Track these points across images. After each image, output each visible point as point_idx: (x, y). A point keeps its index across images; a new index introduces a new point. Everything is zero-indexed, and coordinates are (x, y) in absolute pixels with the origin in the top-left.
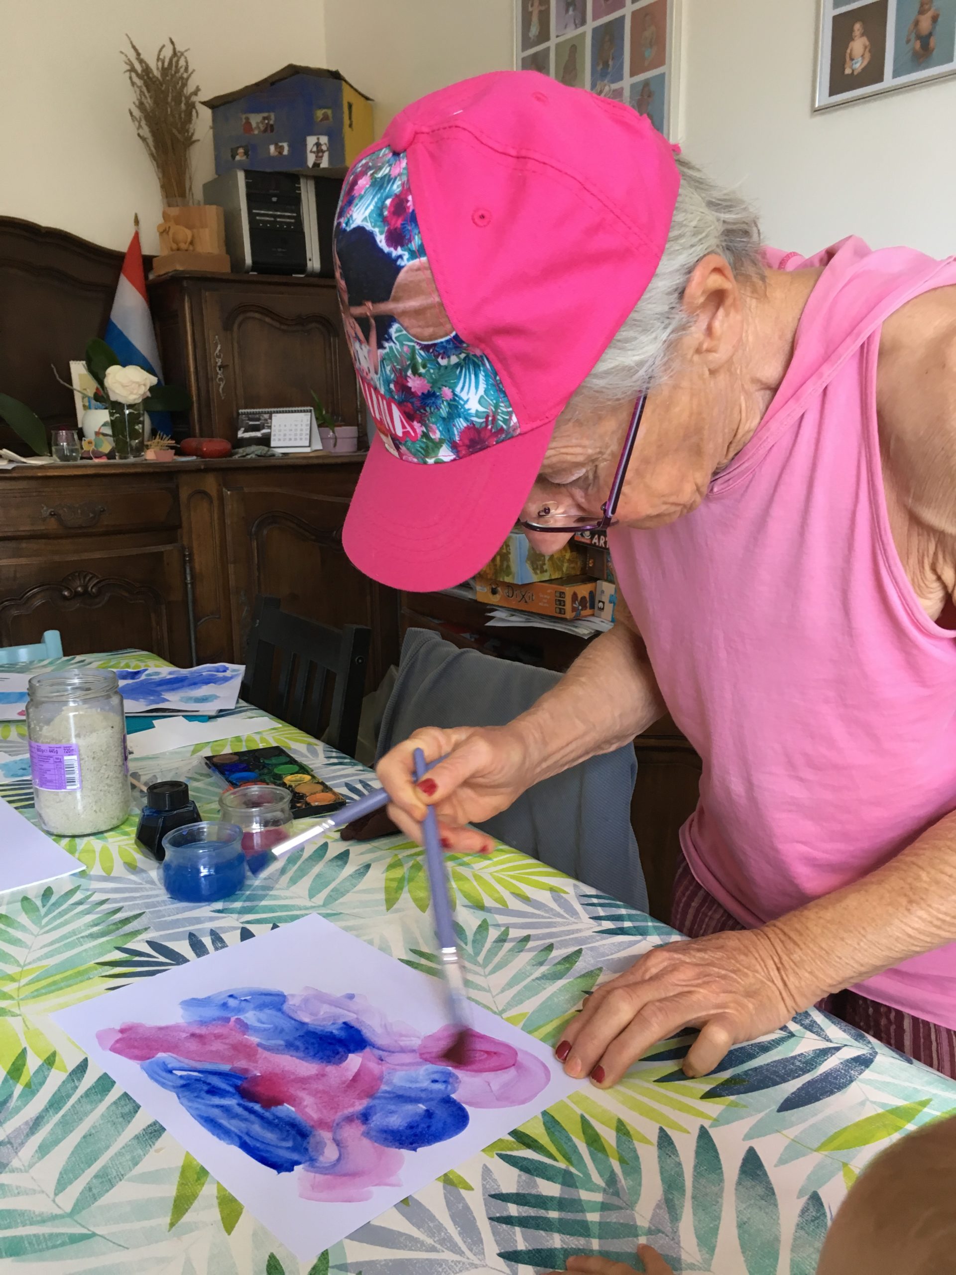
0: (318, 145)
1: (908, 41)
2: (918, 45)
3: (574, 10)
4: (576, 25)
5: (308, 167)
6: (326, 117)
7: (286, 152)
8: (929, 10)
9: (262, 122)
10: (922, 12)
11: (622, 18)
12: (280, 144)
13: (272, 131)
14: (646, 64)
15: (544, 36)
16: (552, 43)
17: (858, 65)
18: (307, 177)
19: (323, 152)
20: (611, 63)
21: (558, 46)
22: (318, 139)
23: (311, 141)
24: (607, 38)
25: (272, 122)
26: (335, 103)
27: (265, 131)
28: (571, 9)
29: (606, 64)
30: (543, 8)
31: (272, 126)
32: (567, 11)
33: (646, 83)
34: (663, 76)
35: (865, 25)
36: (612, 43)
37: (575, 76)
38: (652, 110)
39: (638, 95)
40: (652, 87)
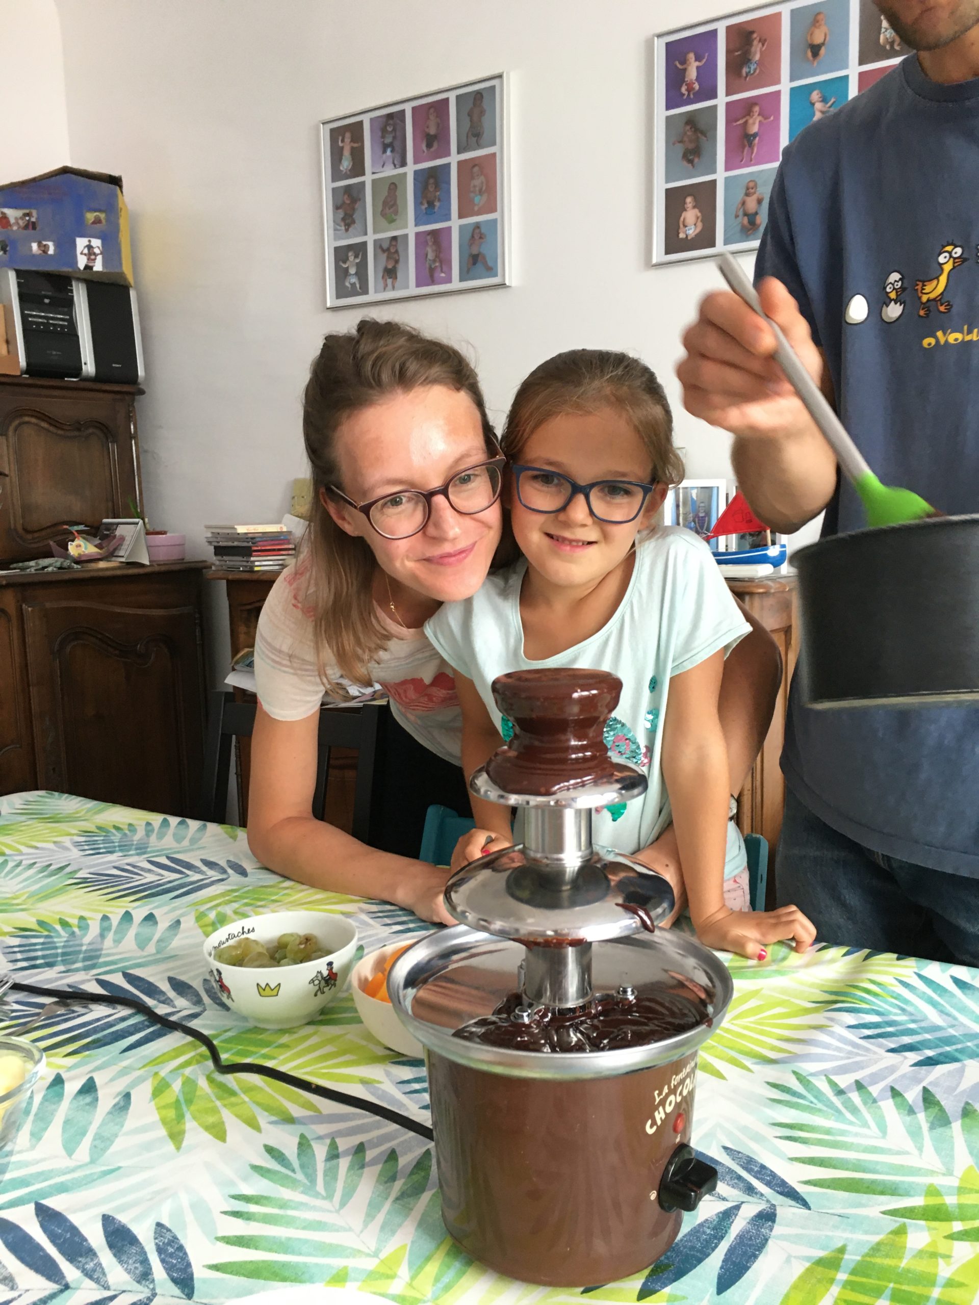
0: (89, 247)
1: (737, 216)
2: (746, 220)
3: (392, 151)
4: (395, 166)
5: (79, 269)
6: (97, 221)
7: (51, 251)
8: (755, 193)
9: (21, 218)
10: (747, 195)
11: (448, 165)
12: (44, 243)
13: (34, 228)
14: (476, 208)
15: (358, 171)
16: (368, 179)
17: (692, 231)
18: (79, 279)
19: (95, 254)
20: (437, 204)
21: (374, 181)
22: (90, 241)
23: (81, 243)
24: (431, 181)
25: (33, 219)
26: (112, 208)
27: (26, 227)
28: (389, 150)
29: (431, 204)
30: (356, 145)
31: (34, 223)
32: (384, 152)
33: (477, 226)
34: (495, 221)
35: (695, 200)
36: (437, 186)
37: (396, 213)
38: (485, 250)
39: (469, 235)
40: (483, 230)
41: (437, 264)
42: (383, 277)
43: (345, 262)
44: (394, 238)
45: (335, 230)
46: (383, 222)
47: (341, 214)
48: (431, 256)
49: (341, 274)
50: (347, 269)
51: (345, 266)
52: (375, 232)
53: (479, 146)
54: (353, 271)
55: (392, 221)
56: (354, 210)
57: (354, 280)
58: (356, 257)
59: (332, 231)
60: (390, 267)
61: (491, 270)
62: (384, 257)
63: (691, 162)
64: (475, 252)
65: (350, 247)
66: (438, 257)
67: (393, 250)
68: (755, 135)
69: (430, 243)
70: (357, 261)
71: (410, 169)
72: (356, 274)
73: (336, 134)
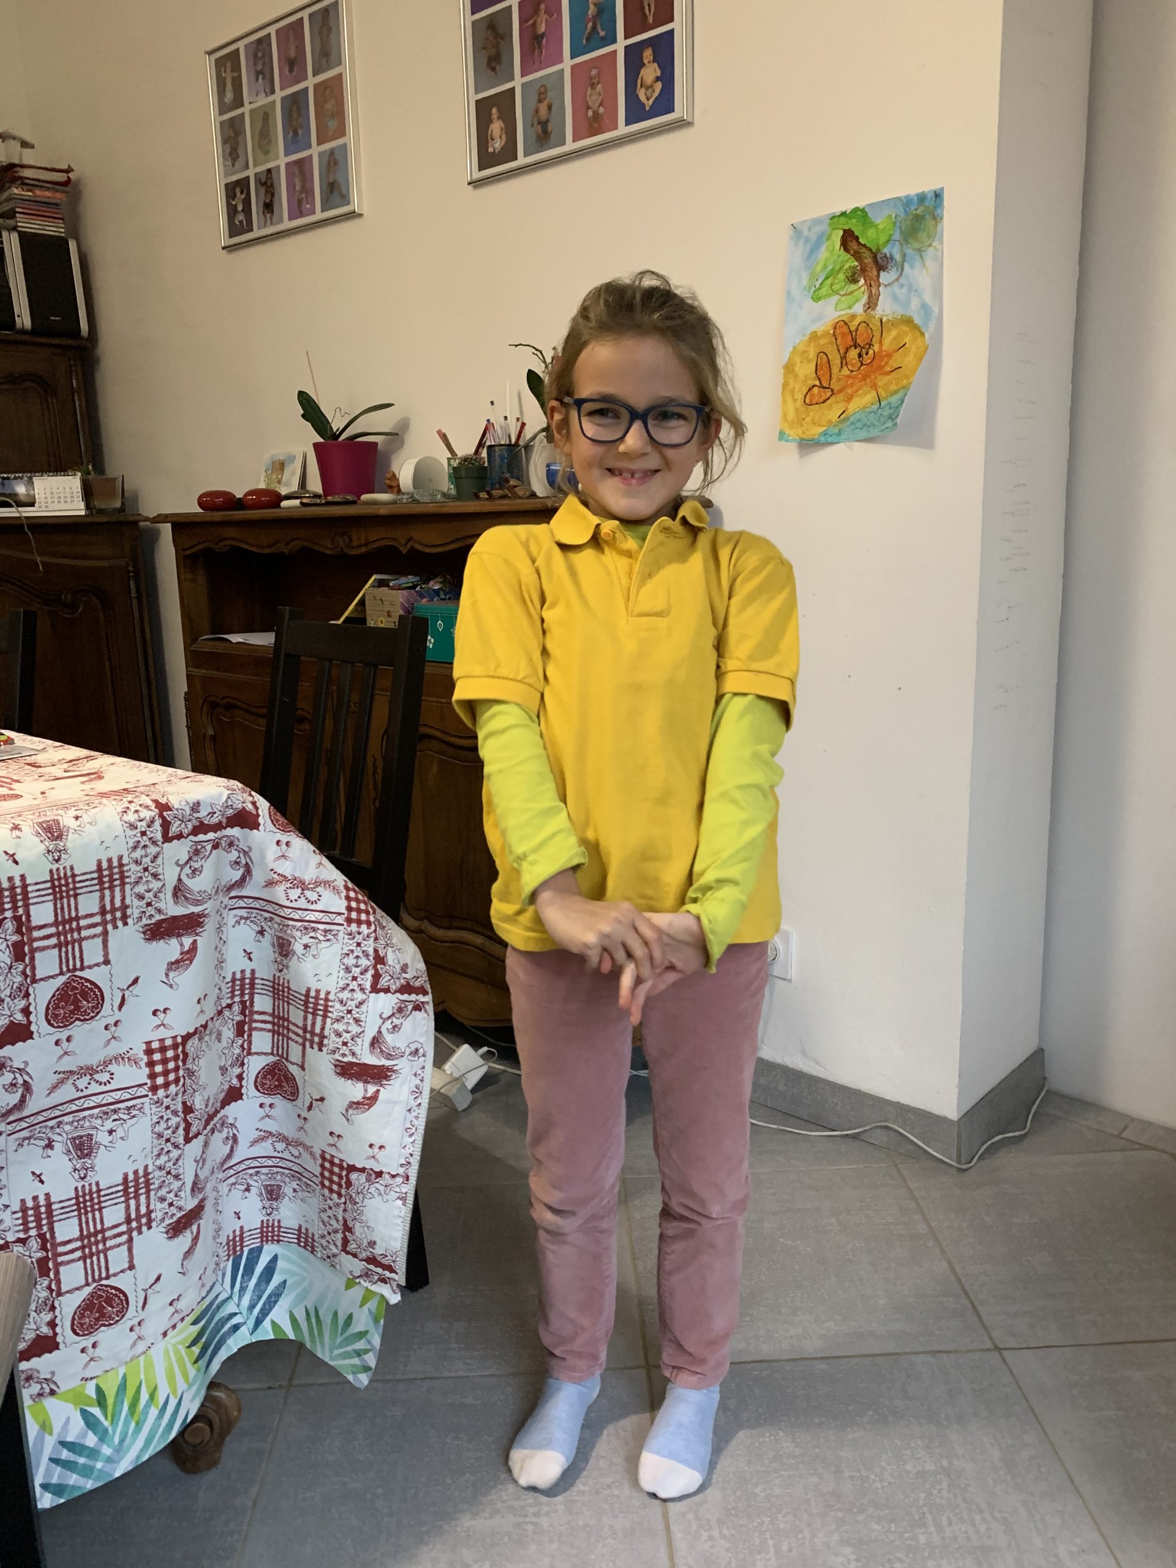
1: (532, 126)
2: (539, 128)
3: (263, 79)
4: (267, 93)
8: (545, 99)
10: (540, 101)
11: (306, 89)
14: (330, 134)
15: (238, 102)
16: (246, 109)
17: (497, 144)
20: (300, 131)
21: (252, 112)
24: (295, 108)
28: (261, 77)
29: (295, 133)
30: (235, 74)
32: (257, 80)
33: (332, 152)
34: (344, 146)
35: (499, 111)
36: (299, 113)
37: (270, 142)
38: (337, 177)
39: (326, 163)
40: (338, 156)
41: (304, 195)
42: (263, 213)
43: (233, 200)
44: (269, 171)
45: (225, 166)
46: (260, 154)
47: (227, 149)
48: (298, 188)
49: (232, 212)
50: (236, 206)
51: (234, 203)
52: (255, 165)
53: (329, 66)
54: (240, 208)
55: (266, 153)
56: (237, 143)
57: (241, 217)
58: (242, 192)
59: (222, 167)
60: (268, 201)
61: (345, 199)
62: (263, 190)
63: (494, 69)
64: (332, 180)
65: (237, 183)
66: (303, 188)
67: (269, 184)
68: (542, 36)
69: (297, 174)
70: (243, 196)
71: (278, 96)
72: (243, 210)
73: (219, 64)
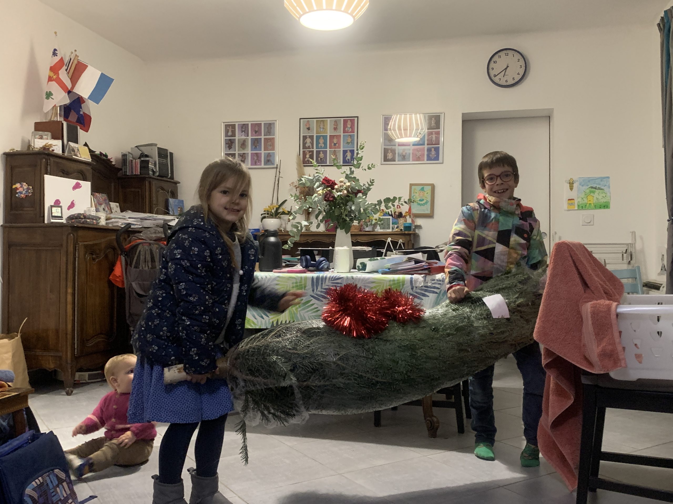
3: (244, 133)
4: (245, 136)
14: (269, 149)
15: (233, 136)
16: (237, 138)
20: (258, 147)
24: (256, 141)
30: (233, 129)
32: (242, 132)
33: (269, 153)
34: (274, 153)
36: (258, 143)
37: (245, 147)
38: (271, 159)
39: (267, 155)
40: (271, 154)
41: (257, 161)
44: (244, 153)
46: (241, 149)
47: (228, 146)
48: (255, 158)
52: (238, 151)
53: (270, 135)
55: (244, 149)
56: (232, 145)
60: (243, 160)
61: (273, 164)
64: (268, 159)
65: (230, 154)
66: (257, 159)
67: (244, 156)
69: (255, 156)
71: (250, 138)
73: (226, 126)
